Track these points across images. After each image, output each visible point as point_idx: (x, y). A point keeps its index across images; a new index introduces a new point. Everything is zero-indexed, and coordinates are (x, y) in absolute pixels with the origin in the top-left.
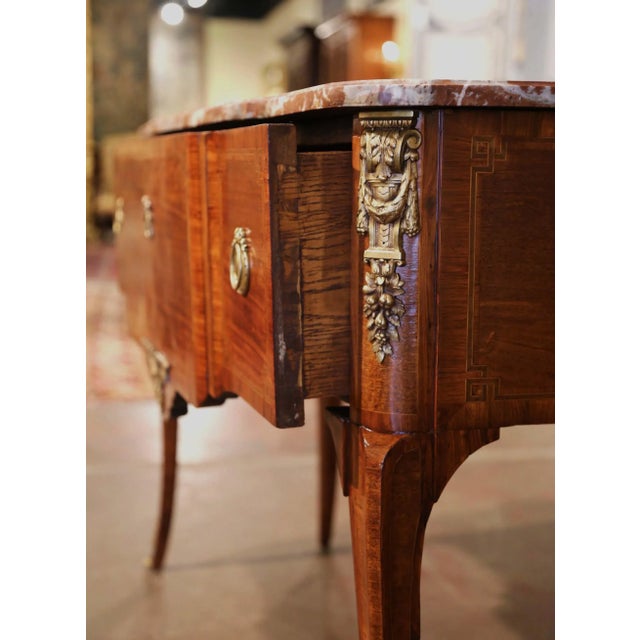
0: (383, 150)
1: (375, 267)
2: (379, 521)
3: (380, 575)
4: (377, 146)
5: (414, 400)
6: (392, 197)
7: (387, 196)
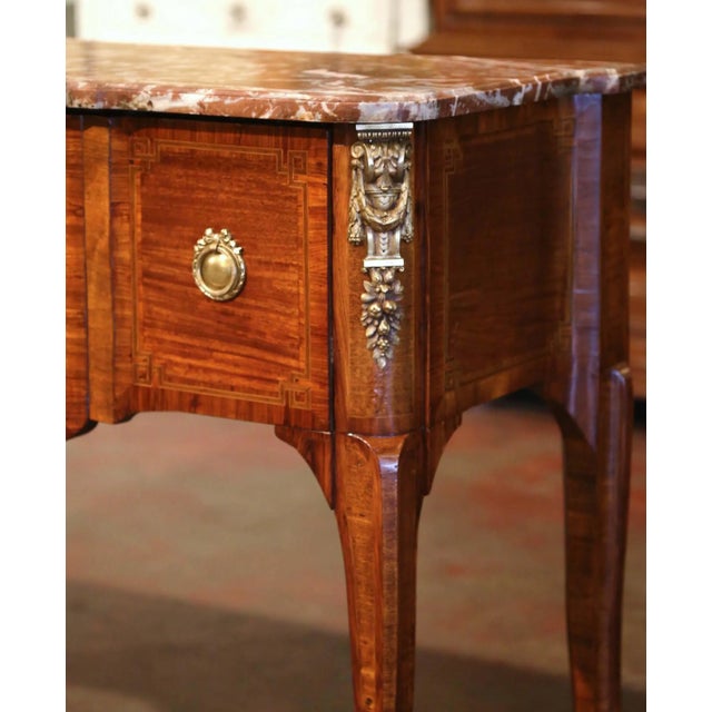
0: (386, 162)
1: (376, 276)
2: (396, 522)
3: (396, 576)
4: (379, 157)
5: (411, 399)
6: (393, 206)
7: (387, 206)
